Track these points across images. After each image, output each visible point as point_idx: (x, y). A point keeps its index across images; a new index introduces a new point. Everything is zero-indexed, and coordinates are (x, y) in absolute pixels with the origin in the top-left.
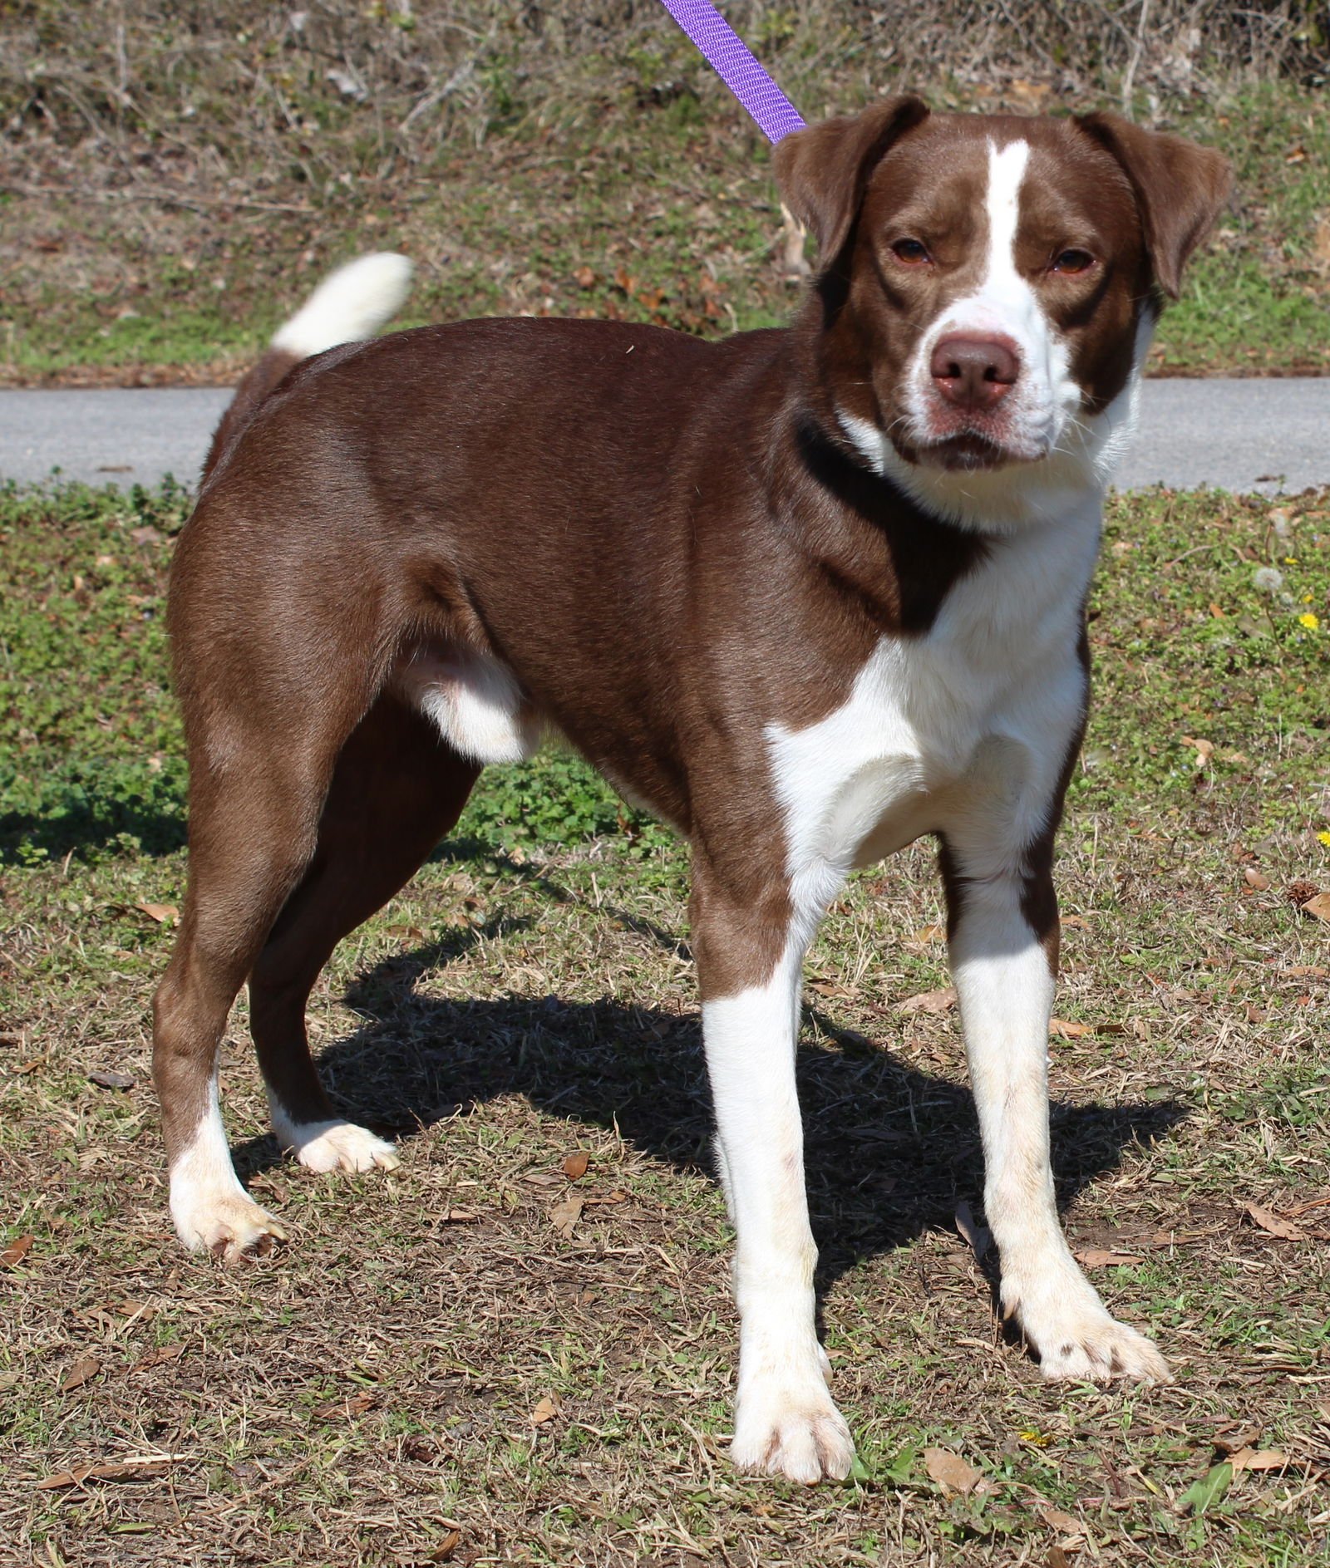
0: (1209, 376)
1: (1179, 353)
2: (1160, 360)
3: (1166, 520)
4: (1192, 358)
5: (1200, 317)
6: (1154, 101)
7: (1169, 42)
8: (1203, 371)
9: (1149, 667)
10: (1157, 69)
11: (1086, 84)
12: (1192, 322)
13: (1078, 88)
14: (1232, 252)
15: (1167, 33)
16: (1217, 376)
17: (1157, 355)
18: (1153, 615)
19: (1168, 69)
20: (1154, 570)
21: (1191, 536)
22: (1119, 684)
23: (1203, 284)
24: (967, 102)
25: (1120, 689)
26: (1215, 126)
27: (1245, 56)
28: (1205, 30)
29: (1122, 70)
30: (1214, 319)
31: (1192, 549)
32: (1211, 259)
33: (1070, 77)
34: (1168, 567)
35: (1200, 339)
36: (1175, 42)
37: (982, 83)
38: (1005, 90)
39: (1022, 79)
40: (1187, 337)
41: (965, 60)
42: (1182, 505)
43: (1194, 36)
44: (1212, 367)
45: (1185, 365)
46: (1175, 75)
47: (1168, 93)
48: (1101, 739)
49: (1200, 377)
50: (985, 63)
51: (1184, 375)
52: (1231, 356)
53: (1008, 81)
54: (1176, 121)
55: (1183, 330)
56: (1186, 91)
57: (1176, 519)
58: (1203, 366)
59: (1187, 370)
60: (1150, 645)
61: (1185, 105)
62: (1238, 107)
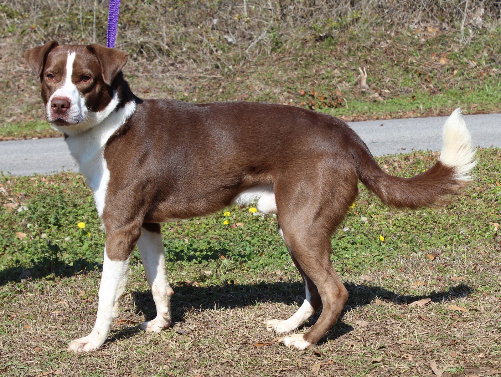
0: (491, 113)
1: (481, 107)
2: (476, 109)
3: (481, 157)
4: (485, 108)
5: (488, 95)
6: (471, 31)
7: (475, 13)
8: (489, 112)
9: (478, 202)
10: (471, 21)
11: (450, 27)
12: (485, 97)
13: (447, 28)
14: (496, 75)
15: (474, 10)
16: (494, 113)
17: (475, 108)
18: (479, 186)
19: (475, 21)
20: (478, 172)
21: (489, 162)
22: (469, 207)
23: (488, 86)
24: (414, 35)
25: (470, 209)
26: (490, 38)
27: (498, 16)
28: (486, 9)
29: (461, 22)
30: (492, 96)
31: (490, 166)
32: (490, 78)
33: (445, 25)
34: (483, 171)
35: (488, 102)
36: (476, 13)
37: (418, 29)
38: (425, 30)
39: (430, 27)
40: (484, 102)
41: (413, 22)
42: (486, 153)
43: (483, 10)
44: (492, 110)
45: (484, 110)
46: (477, 23)
47: (475, 28)
48: (465, 224)
49: (488, 114)
50: (419, 23)
51: (483, 113)
52: (497, 107)
53: (426, 27)
54: (478, 37)
55: (482, 100)
56: (481, 27)
57: (484, 157)
58: (489, 110)
59: (484, 111)
60: (478, 195)
61: (480, 32)
62: (497, 31)
